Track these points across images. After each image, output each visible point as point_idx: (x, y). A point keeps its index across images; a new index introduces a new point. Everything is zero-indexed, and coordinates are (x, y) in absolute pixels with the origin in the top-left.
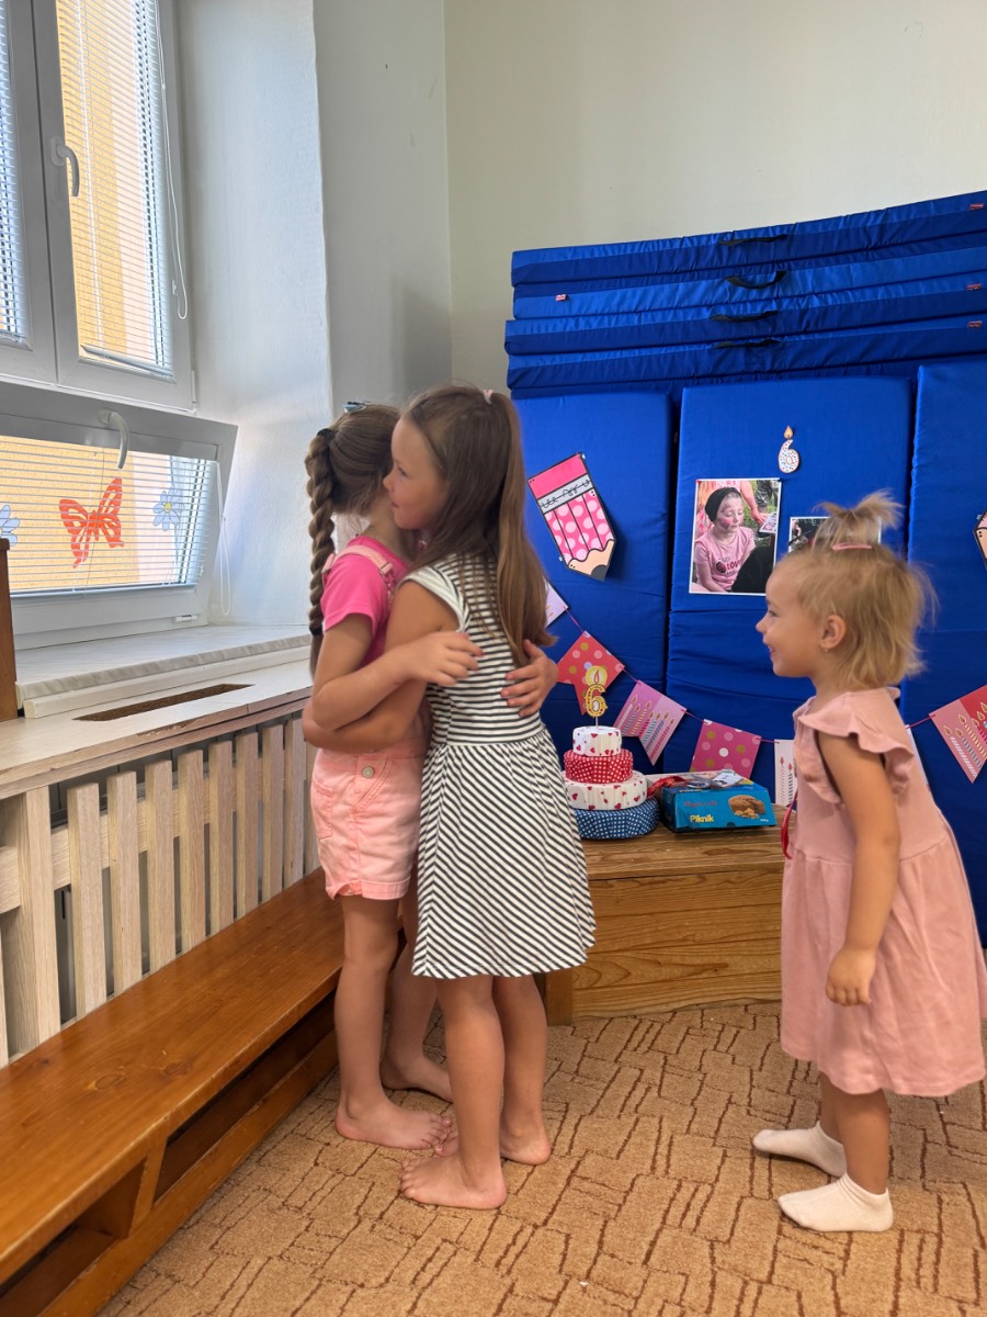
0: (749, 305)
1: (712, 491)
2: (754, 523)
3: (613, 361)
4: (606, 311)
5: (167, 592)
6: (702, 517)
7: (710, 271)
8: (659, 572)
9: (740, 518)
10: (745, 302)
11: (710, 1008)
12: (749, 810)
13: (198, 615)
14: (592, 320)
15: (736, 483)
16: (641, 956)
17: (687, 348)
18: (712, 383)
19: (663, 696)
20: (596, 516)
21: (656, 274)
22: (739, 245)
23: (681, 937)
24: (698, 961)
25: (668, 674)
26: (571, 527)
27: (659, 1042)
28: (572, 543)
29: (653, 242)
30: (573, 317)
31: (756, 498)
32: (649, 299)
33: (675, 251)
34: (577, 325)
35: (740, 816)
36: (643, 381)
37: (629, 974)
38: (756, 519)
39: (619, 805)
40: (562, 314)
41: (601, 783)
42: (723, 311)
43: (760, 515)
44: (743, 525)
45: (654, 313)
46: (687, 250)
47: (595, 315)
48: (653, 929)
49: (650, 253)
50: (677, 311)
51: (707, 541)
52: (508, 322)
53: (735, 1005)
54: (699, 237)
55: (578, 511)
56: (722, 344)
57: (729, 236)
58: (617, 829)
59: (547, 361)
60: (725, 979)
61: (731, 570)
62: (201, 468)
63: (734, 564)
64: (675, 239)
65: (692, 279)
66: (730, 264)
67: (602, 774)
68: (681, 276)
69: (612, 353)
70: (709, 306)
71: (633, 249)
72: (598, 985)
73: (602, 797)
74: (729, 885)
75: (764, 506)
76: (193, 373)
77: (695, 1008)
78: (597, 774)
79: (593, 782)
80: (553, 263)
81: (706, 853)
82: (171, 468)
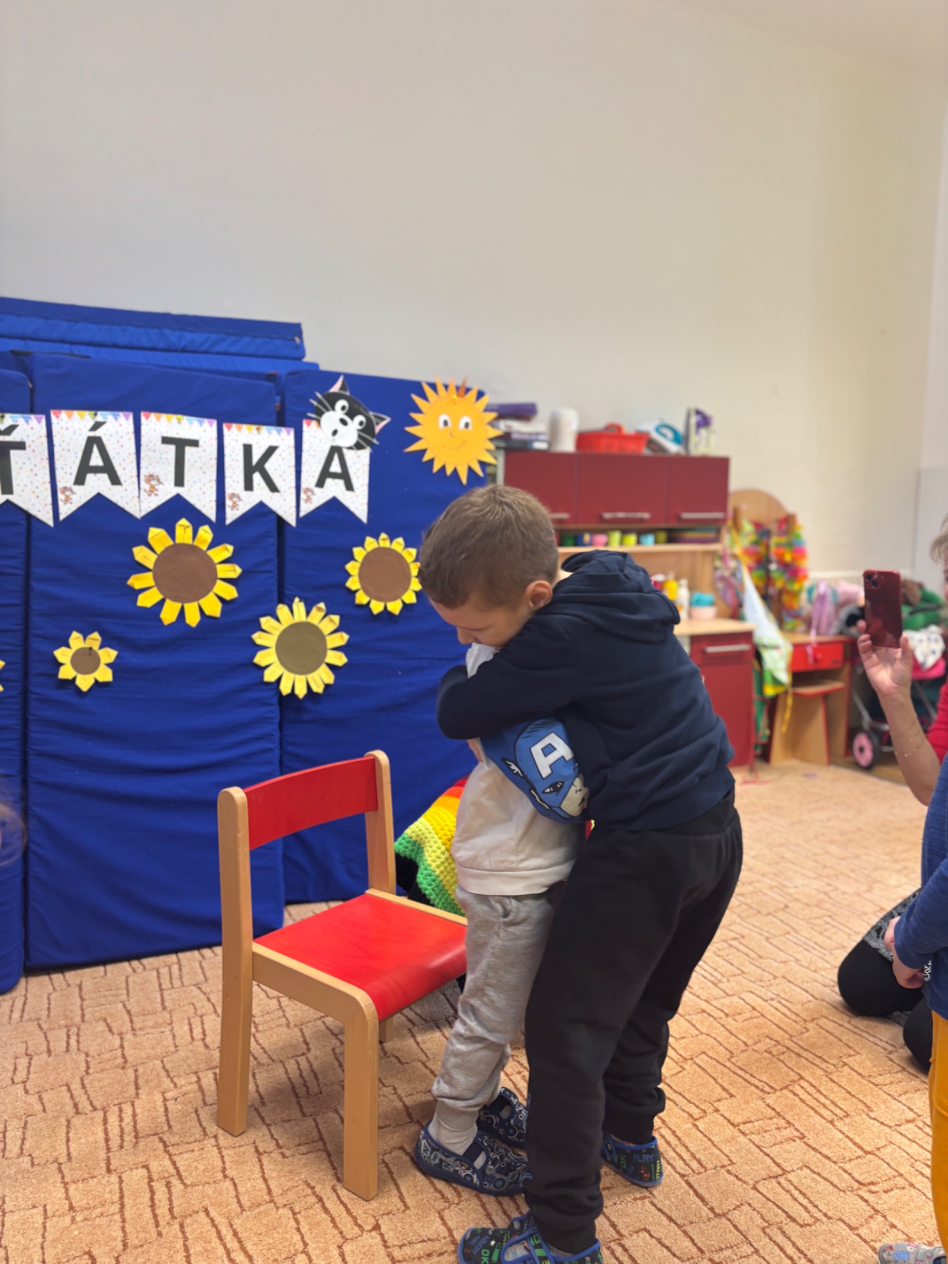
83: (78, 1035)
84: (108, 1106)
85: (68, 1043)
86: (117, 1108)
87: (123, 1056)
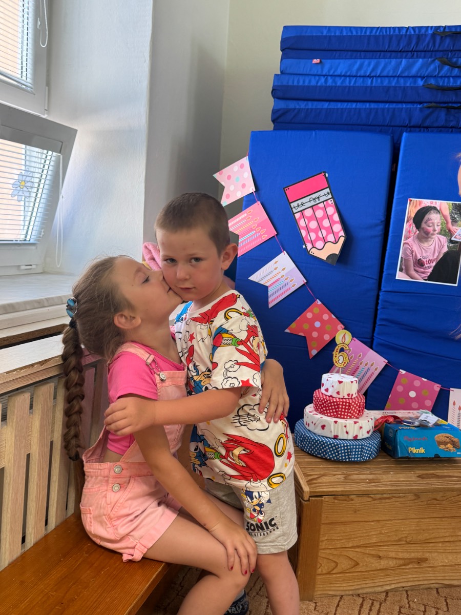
0: (451, 79)
1: (419, 208)
2: (448, 233)
3: (350, 110)
4: (348, 74)
5: (17, 247)
6: (410, 225)
7: (425, 53)
8: (376, 262)
9: (438, 229)
10: (448, 77)
11: (412, 590)
12: (449, 445)
13: (37, 265)
14: (337, 79)
15: (437, 203)
16: (367, 551)
17: (404, 106)
18: (420, 131)
19: (371, 350)
20: (332, 219)
21: (386, 51)
22: (449, 36)
23: (397, 539)
24: (406, 556)
25: (375, 335)
26: (313, 225)
28: (313, 236)
29: (386, 28)
30: (324, 76)
31: (451, 216)
32: (380, 68)
33: (402, 35)
34: (326, 81)
35: (443, 450)
36: (370, 125)
37: (357, 564)
38: (450, 231)
39: (357, 436)
40: (315, 73)
41: (344, 418)
42: (432, 81)
43: (453, 228)
44: (440, 233)
45: (383, 78)
46: (410, 36)
47: (340, 76)
48: (378, 532)
49: (383, 36)
50: (400, 78)
51: (412, 242)
52: (276, 75)
53: (429, 588)
54: (420, 28)
55: (320, 213)
56: (430, 105)
57: (442, 29)
58: (355, 455)
59: (302, 105)
60: (424, 569)
61: (428, 265)
62: (49, 158)
63: (430, 261)
64: (402, 28)
65: (412, 57)
66: (440, 49)
67: (345, 412)
68: (404, 54)
69: (350, 104)
70: (422, 78)
71: (371, 32)
72: (334, 572)
73: (345, 430)
74: (435, 502)
75: (456, 222)
76: (47, 88)
77: (401, 589)
78: (341, 411)
79: (337, 417)
80: (313, 36)
81: (418, 477)
82: (26, 155)
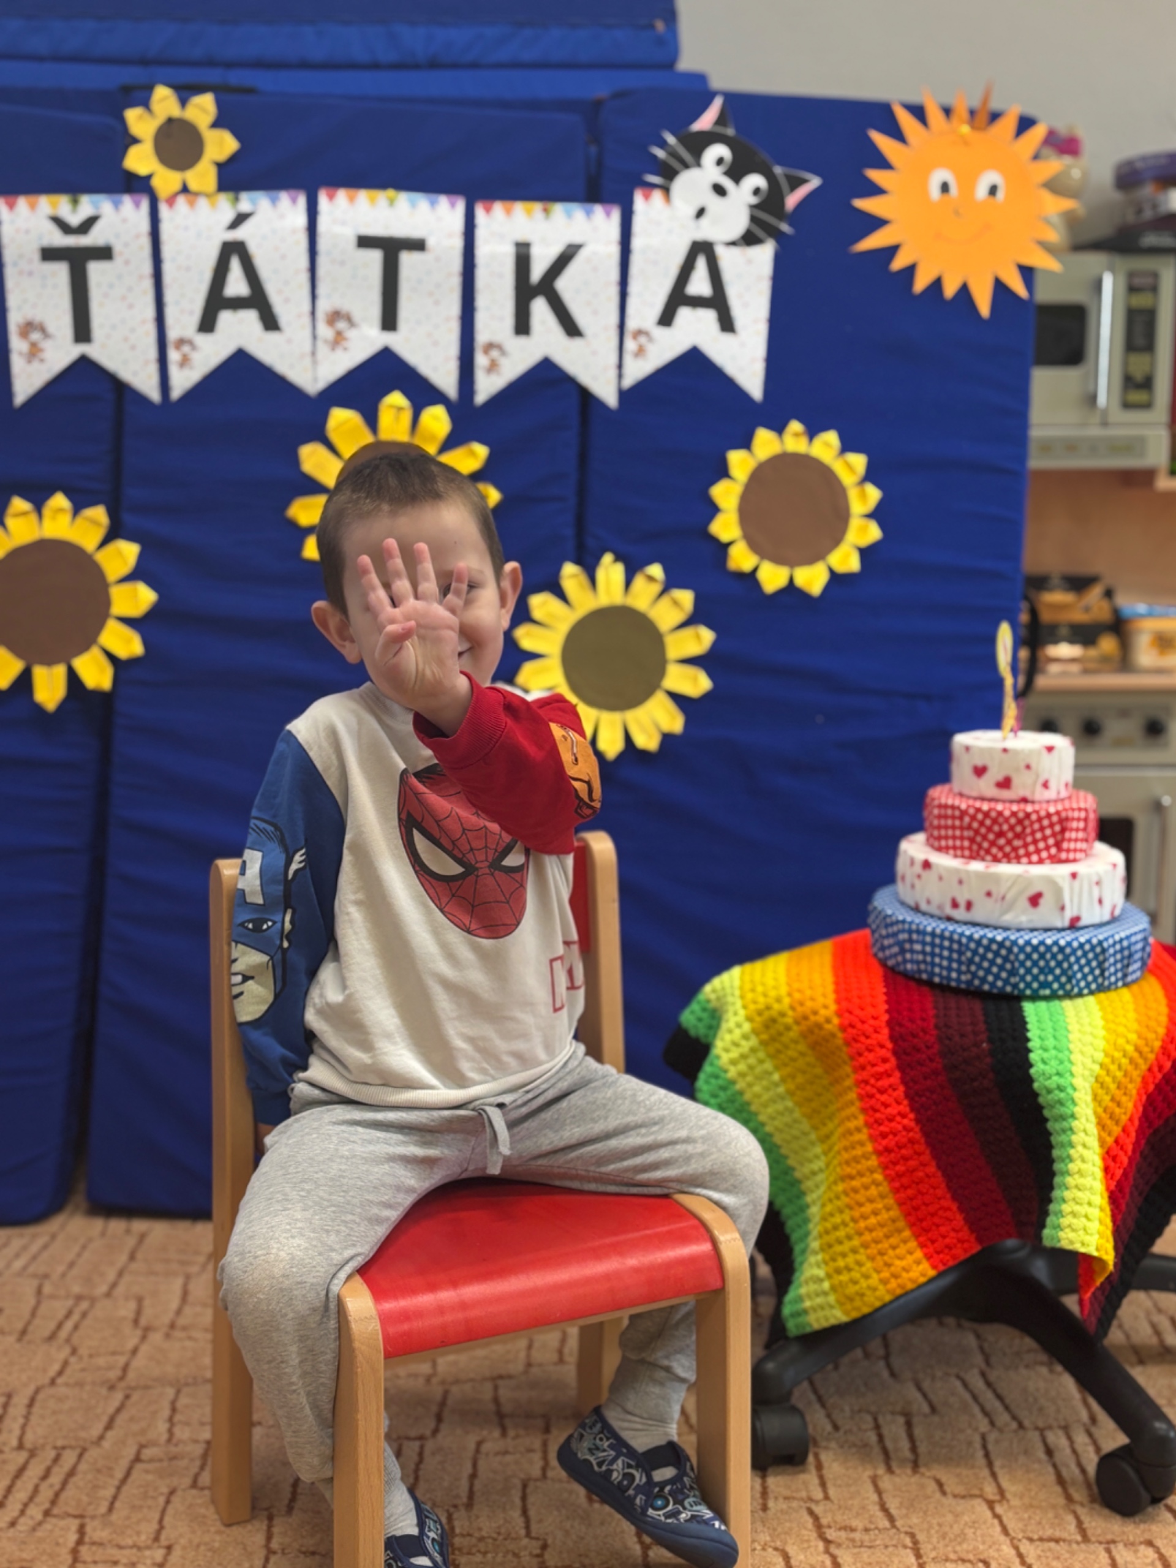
27: (70, 1493)
83: (84, 1315)
84: (43, 1446)
85: (60, 1326)
86: (52, 1454)
87: (125, 1369)
